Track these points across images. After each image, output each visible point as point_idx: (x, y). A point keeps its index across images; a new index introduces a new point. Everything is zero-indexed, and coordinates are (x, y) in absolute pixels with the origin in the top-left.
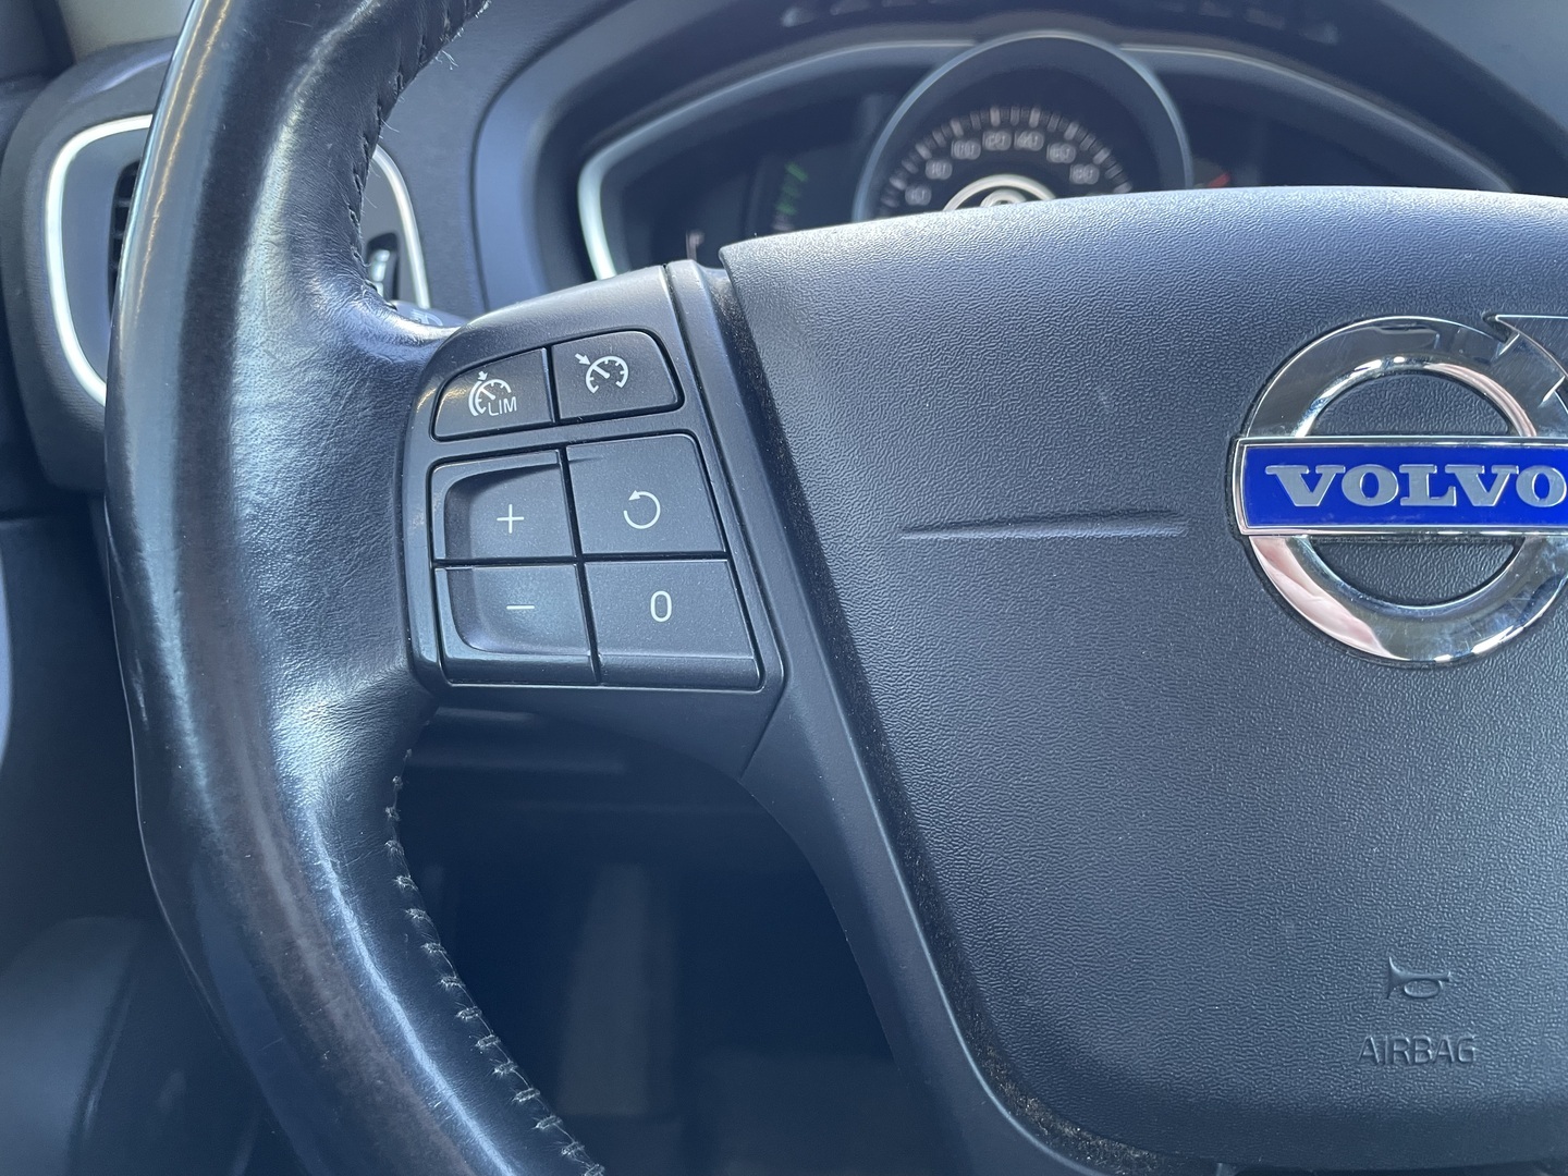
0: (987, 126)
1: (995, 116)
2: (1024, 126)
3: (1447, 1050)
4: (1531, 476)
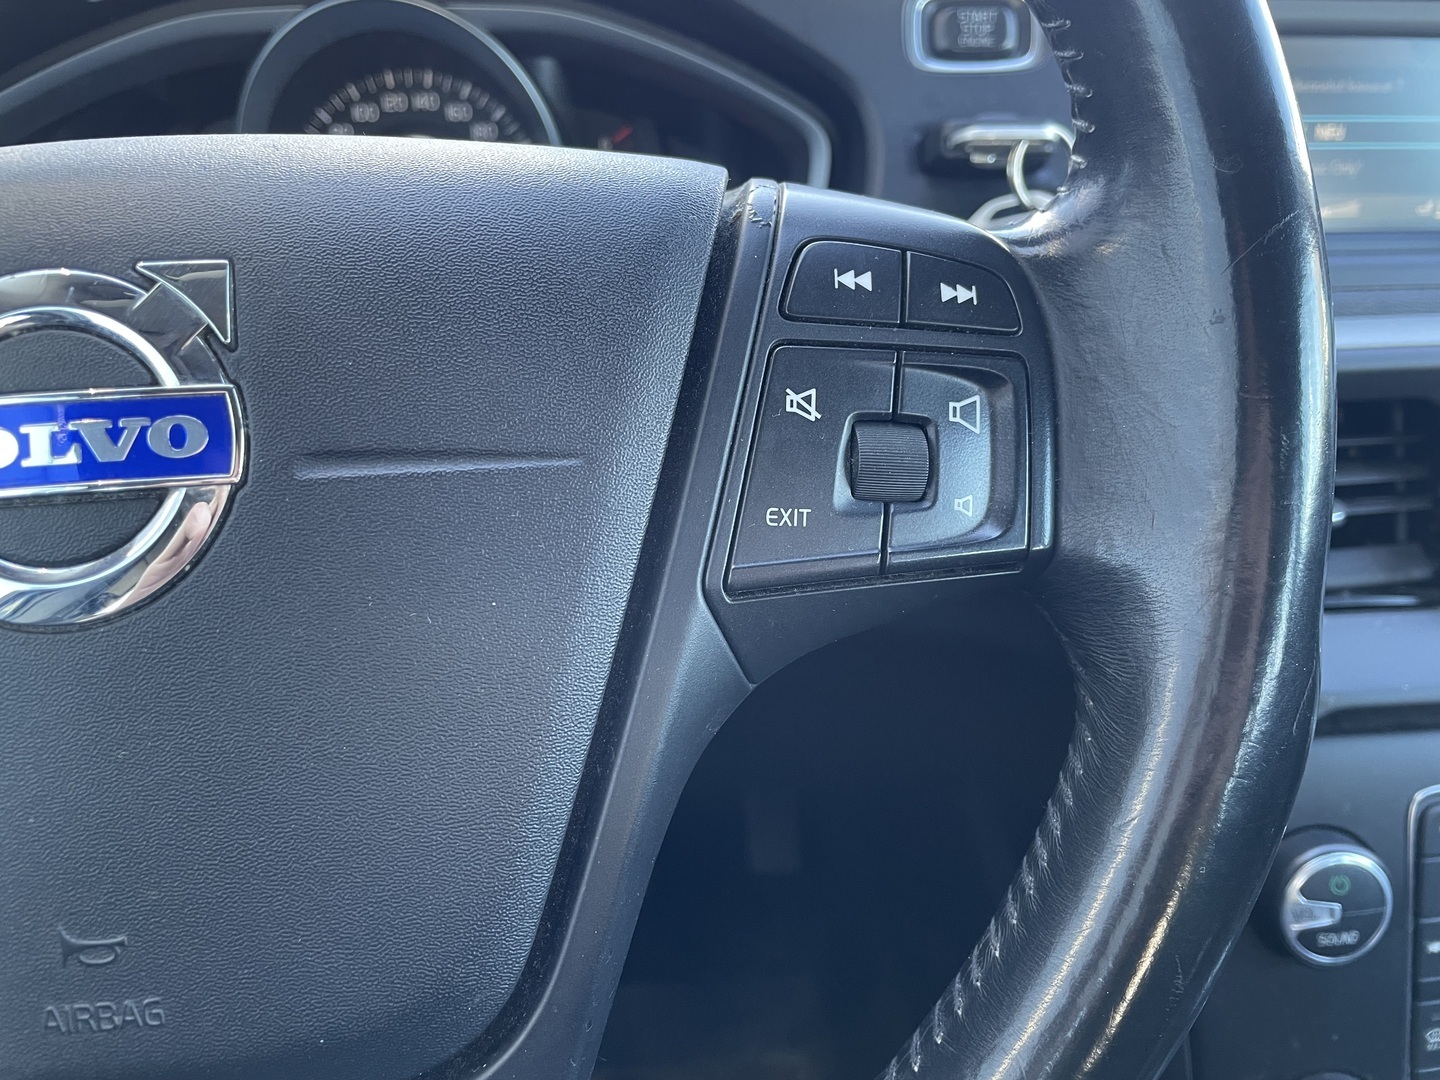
0: (383, 89)
1: (390, 79)
2: (419, 88)
3: (133, 1014)
4: (166, 424)
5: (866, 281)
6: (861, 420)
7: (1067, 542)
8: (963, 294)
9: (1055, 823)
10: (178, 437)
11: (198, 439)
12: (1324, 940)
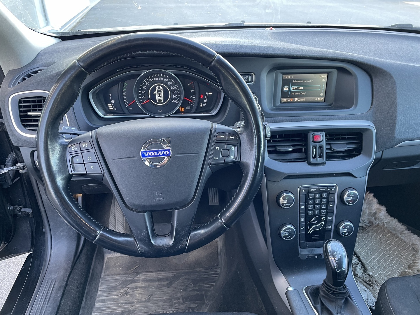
0: (154, 77)
1: (156, 75)
2: (160, 76)
3: (162, 199)
5: (223, 137)
6: (223, 149)
7: (241, 160)
8: (232, 137)
9: (240, 186)
10: (166, 153)
11: (168, 153)
12: (285, 205)
